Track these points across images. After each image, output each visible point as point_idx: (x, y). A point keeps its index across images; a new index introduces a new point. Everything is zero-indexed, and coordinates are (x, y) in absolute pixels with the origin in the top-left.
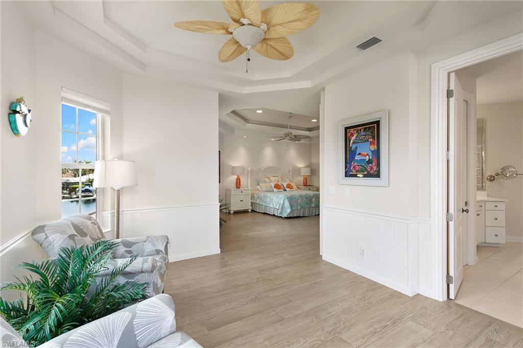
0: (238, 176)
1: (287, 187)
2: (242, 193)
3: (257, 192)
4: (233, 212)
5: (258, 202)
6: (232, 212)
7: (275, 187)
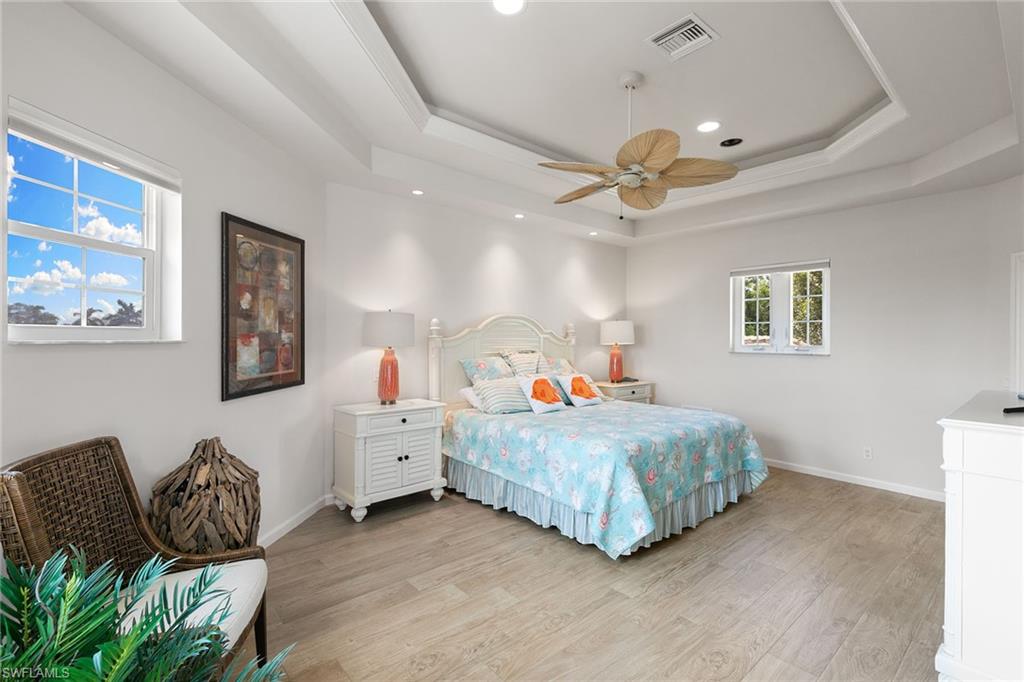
0: (390, 352)
1: (574, 392)
2: (405, 427)
3: (464, 414)
4: (364, 512)
5: (472, 458)
6: (359, 514)
7: (535, 395)
